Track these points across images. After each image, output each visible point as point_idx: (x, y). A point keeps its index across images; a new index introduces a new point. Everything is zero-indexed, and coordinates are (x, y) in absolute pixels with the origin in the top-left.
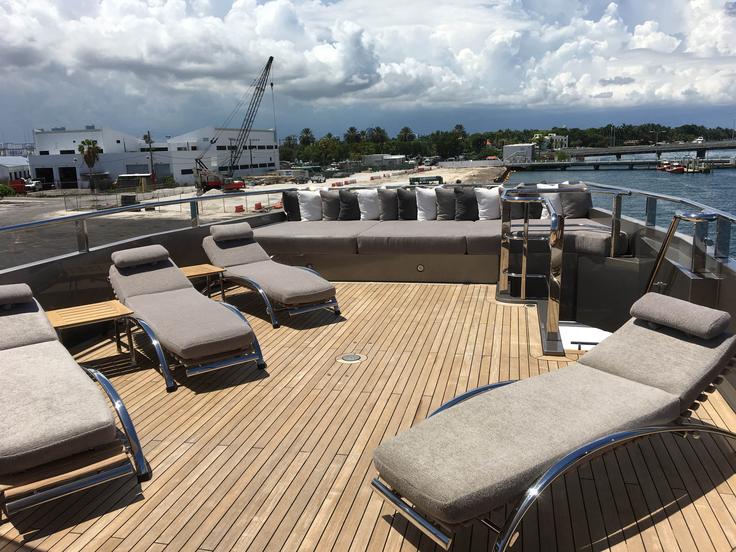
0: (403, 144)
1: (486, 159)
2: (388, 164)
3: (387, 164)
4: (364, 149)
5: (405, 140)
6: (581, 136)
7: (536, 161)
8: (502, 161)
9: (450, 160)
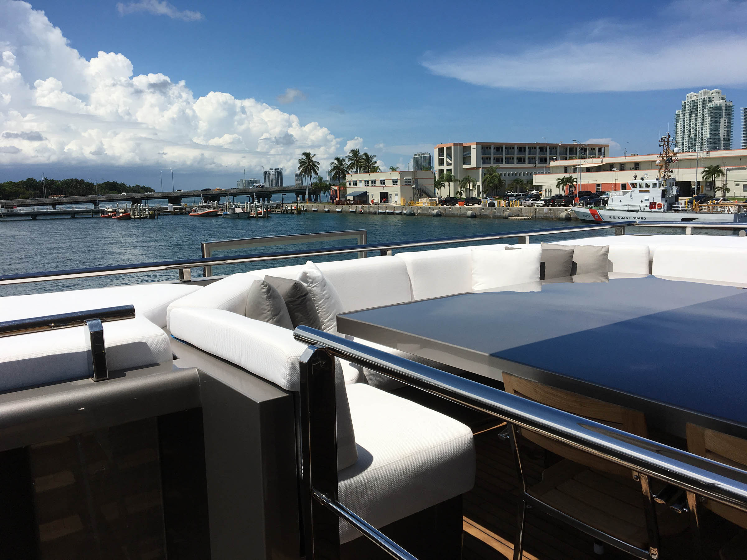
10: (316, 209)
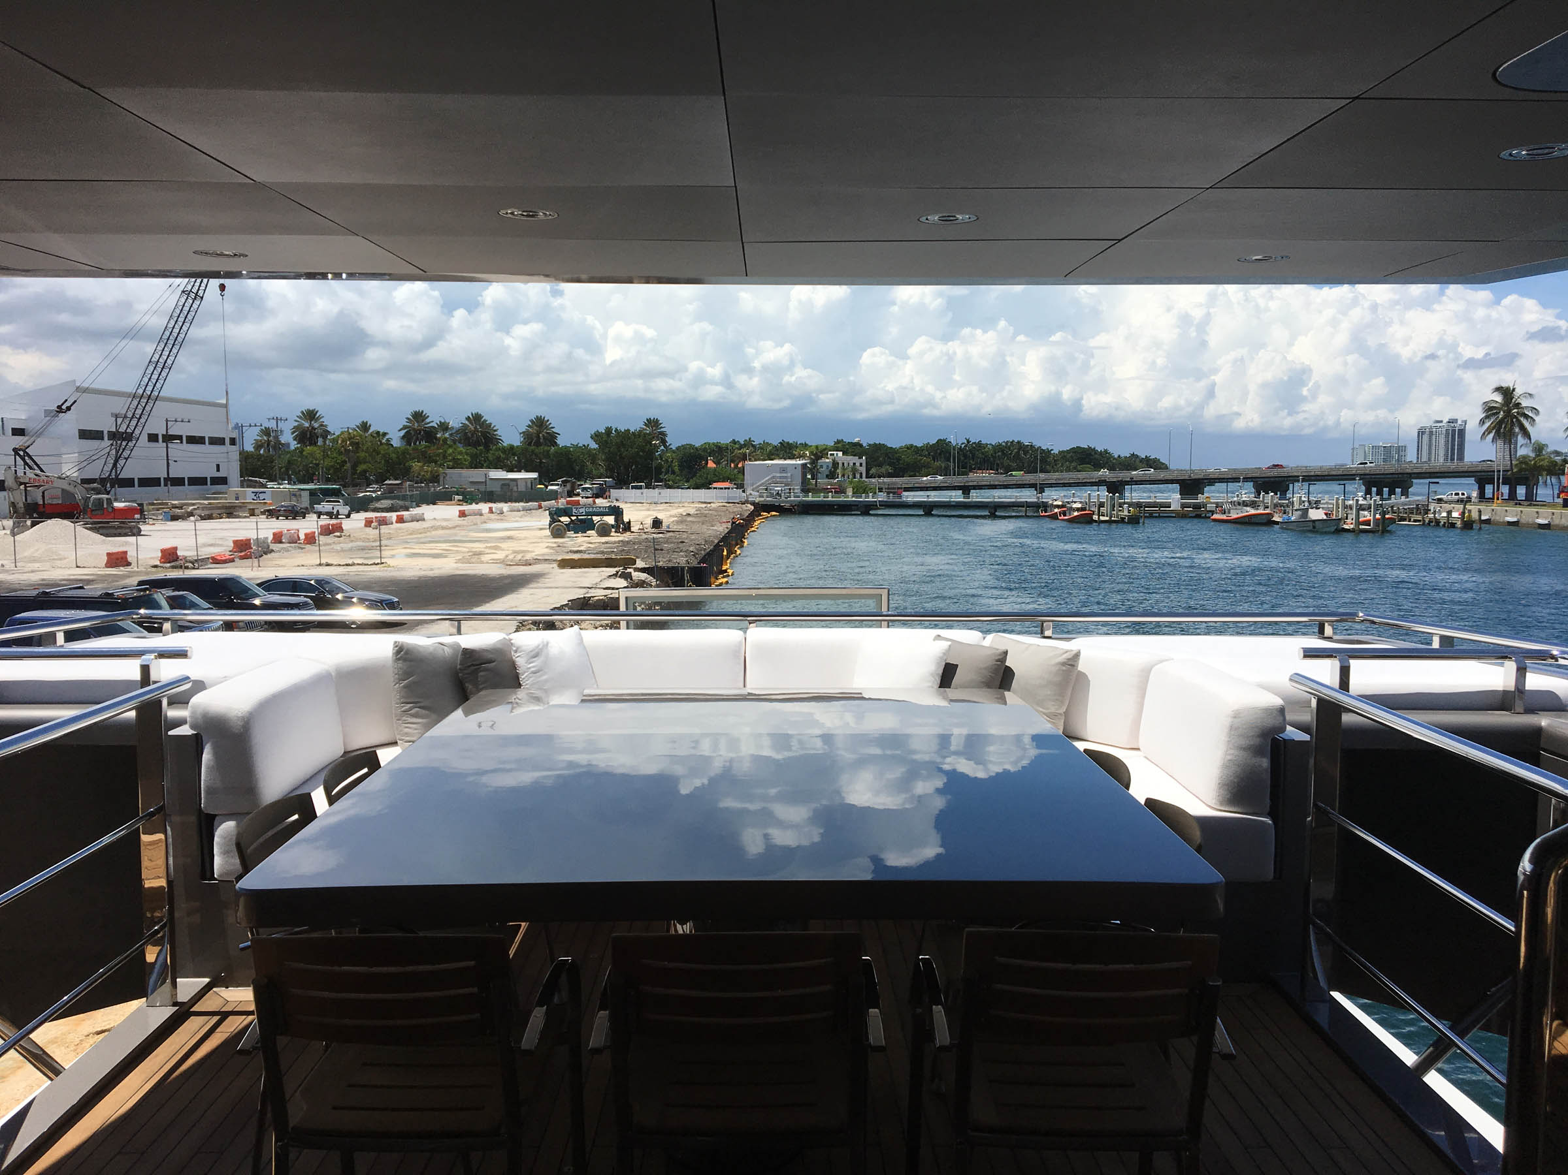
0: (533, 451)
1: (710, 488)
2: (499, 490)
3: (497, 488)
4: (445, 457)
5: (538, 444)
6: (889, 458)
7: (810, 494)
8: (744, 491)
9: (633, 487)
10: (1515, 519)
